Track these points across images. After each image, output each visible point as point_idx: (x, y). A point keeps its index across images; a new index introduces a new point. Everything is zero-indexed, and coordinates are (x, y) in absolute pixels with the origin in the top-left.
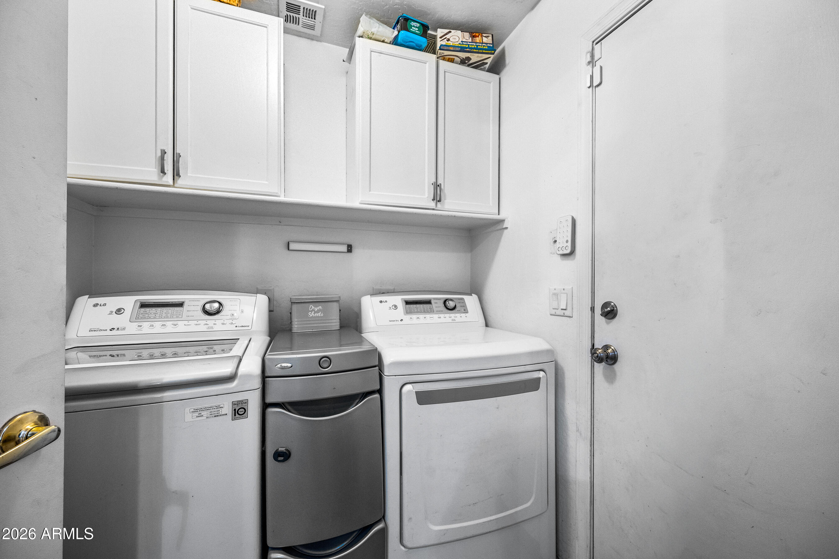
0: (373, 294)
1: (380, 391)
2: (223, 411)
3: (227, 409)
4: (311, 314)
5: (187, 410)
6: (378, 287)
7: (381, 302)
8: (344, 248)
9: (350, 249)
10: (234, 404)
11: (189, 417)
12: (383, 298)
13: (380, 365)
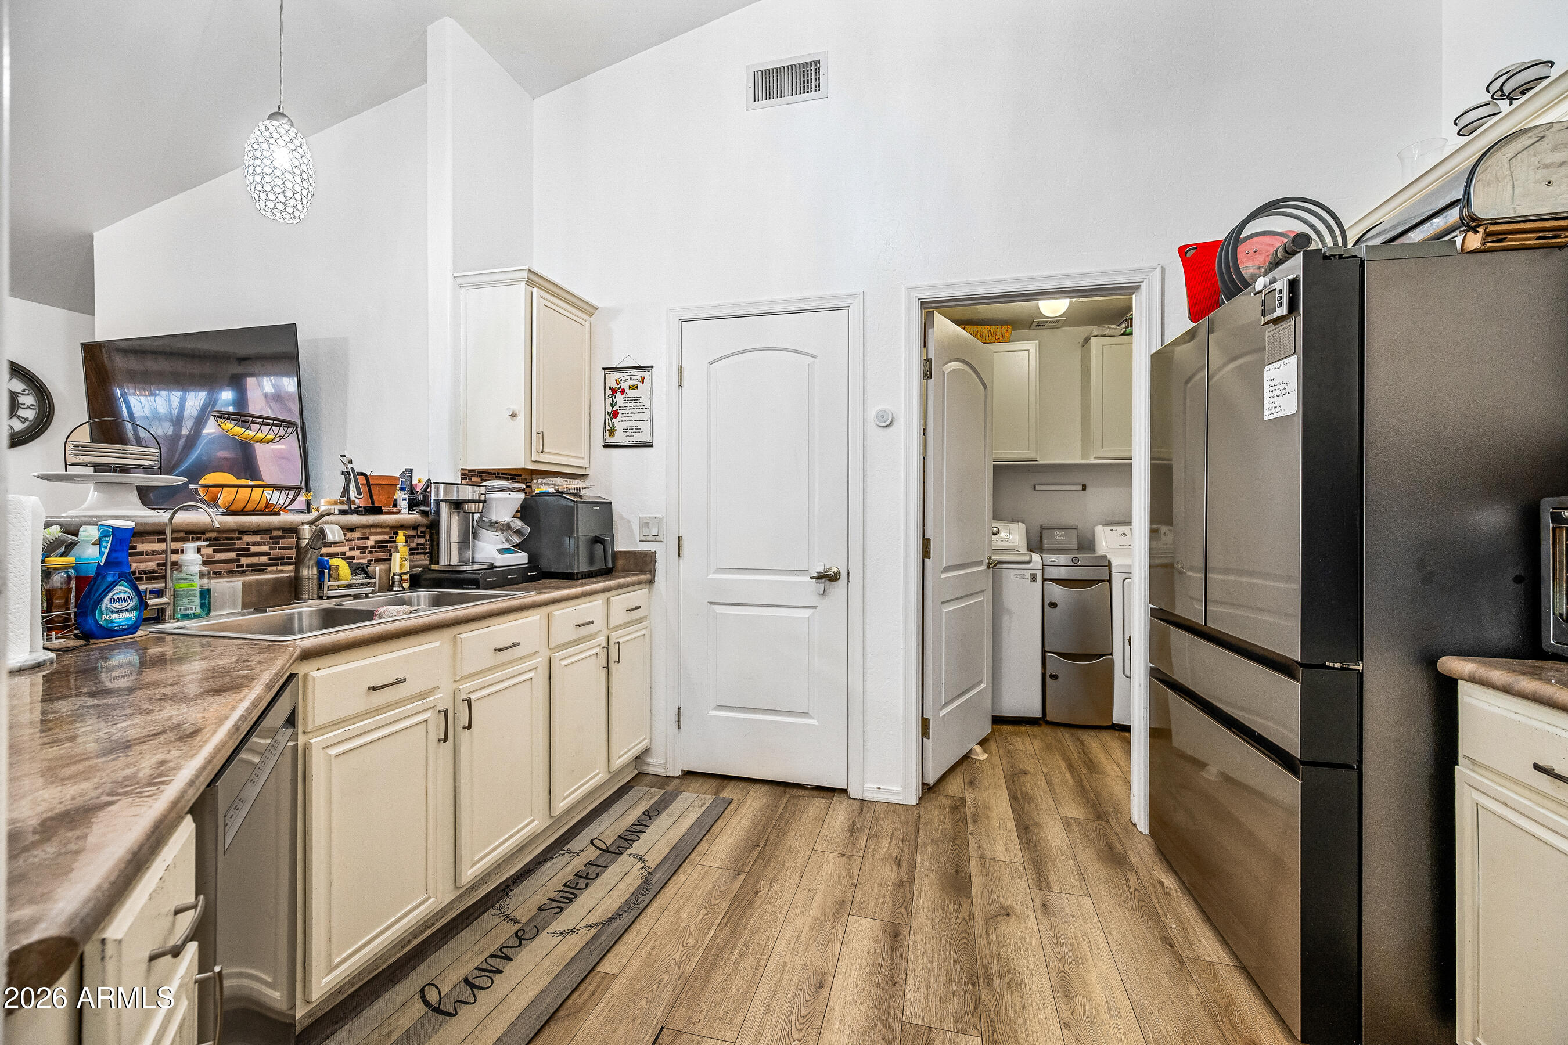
0: (1106, 524)
1: (1109, 581)
2: (1026, 577)
3: (1028, 576)
4: (1057, 538)
5: (1012, 574)
6: (1110, 519)
7: (1112, 530)
8: (1080, 487)
9: (1084, 488)
10: (1031, 574)
11: (1013, 577)
12: (1114, 528)
13: (1110, 565)
